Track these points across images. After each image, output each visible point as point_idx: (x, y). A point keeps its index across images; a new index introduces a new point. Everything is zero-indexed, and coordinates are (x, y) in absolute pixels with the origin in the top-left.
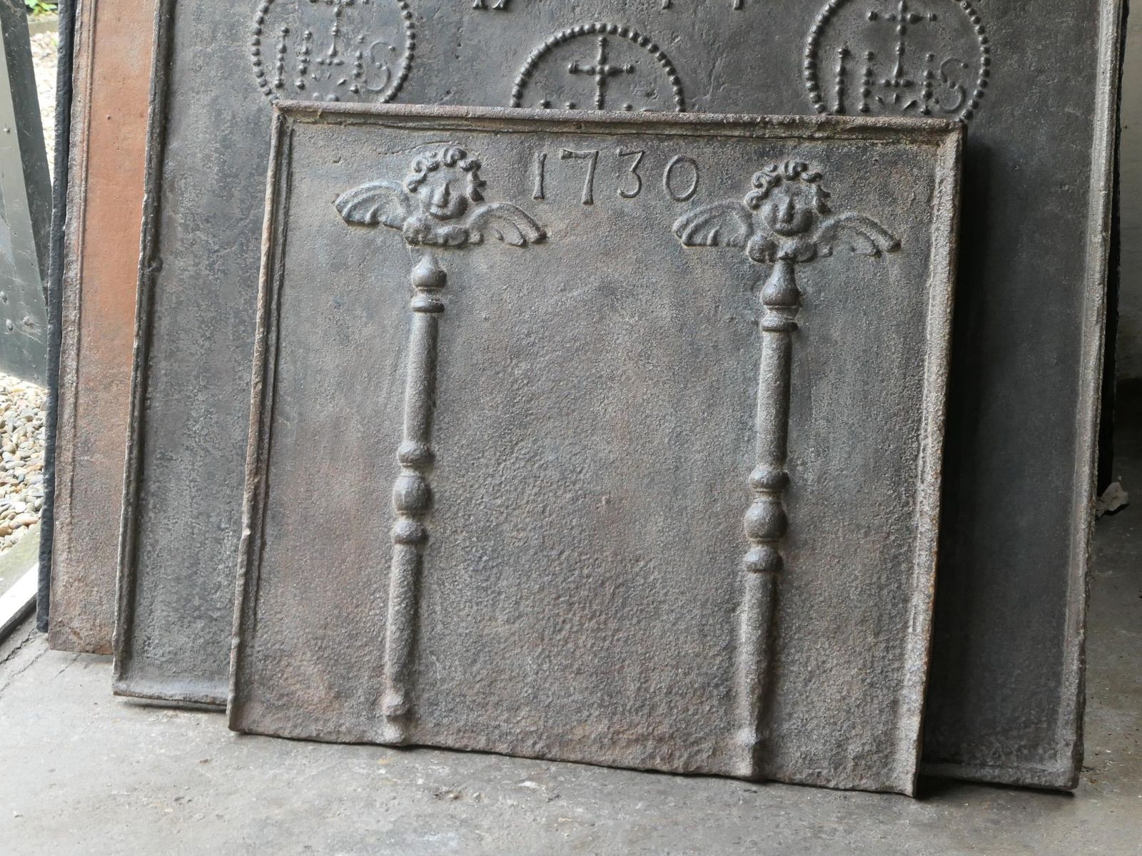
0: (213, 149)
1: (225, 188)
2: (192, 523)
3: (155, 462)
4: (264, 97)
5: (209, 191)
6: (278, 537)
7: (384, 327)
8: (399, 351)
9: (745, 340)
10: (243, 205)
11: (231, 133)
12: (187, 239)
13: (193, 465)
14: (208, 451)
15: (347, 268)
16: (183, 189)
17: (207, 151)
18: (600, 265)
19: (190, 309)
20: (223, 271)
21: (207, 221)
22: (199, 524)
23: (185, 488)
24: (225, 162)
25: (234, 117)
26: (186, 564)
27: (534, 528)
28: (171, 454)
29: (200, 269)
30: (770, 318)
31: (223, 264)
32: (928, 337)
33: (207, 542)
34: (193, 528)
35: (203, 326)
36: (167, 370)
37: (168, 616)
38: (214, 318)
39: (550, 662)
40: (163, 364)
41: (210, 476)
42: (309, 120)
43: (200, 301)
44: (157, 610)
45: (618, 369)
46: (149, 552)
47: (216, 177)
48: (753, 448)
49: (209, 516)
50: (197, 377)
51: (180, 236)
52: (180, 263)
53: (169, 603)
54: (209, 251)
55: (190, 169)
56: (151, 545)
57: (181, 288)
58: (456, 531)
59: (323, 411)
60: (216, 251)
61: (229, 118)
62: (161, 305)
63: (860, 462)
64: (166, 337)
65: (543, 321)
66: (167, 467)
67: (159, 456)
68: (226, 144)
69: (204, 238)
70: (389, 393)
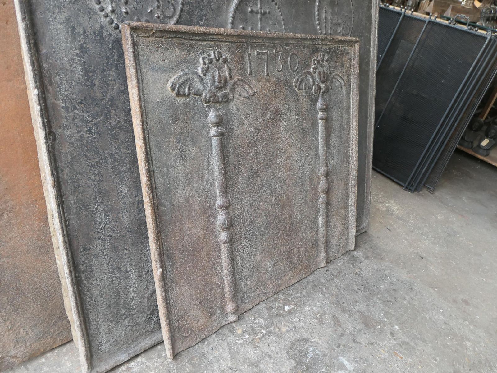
0: (75, 54)
1: (88, 80)
2: (110, 276)
3: (80, 254)
4: (103, 19)
5: (78, 83)
6: (172, 265)
7: (201, 148)
8: (209, 158)
9: (314, 124)
10: (102, 90)
11: (85, 43)
12: (69, 116)
13: (104, 246)
14: (111, 236)
15: (180, 120)
16: (59, 83)
17: (70, 56)
18: (274, 102)
19: (81, 160)
20: (98, 133)
21: (81, 103)
22: (115, 275)
23: (103, 260)
24: (84, 62)
25: (85, 32)
26: (113, 297)
27: (265, 216)
28: (89, 246)
29: (82, 134)
30: (320, 115)
31: (97, 128)
32: (351, 114)
33: (121, 281)
34: (112, 278)
35: (92, 168)
36: (74, 200)
37: (109, 326)
38: (98, 162)
39: (274, 261)
40: (71, 197)
41: (116, 248)
42: (146, 35)
43: (87, 154)
44: (101, 327)
45: (283, 144)
46: (89, 301)
47: (81, 73)
48: (320, 162)
49: (119, 269)
50: (95, 199)
51: (64, 115)
52: (67, 132)
53: (108, 320)
54: (86, 122)
55: (61, 69)
56: (89, 298)
57: (72, 149)
58: (241, 228)
59: (181, 197)
60: (90, 122)
61: (82, 32)
62: (61, 162)
63: (340, 159)
64: (69, 181)
65: (258, 130)
66: (88, 254)
67: (82, 250)
68: (83, 50)
69: (80, 114)
70: (208, 179)
